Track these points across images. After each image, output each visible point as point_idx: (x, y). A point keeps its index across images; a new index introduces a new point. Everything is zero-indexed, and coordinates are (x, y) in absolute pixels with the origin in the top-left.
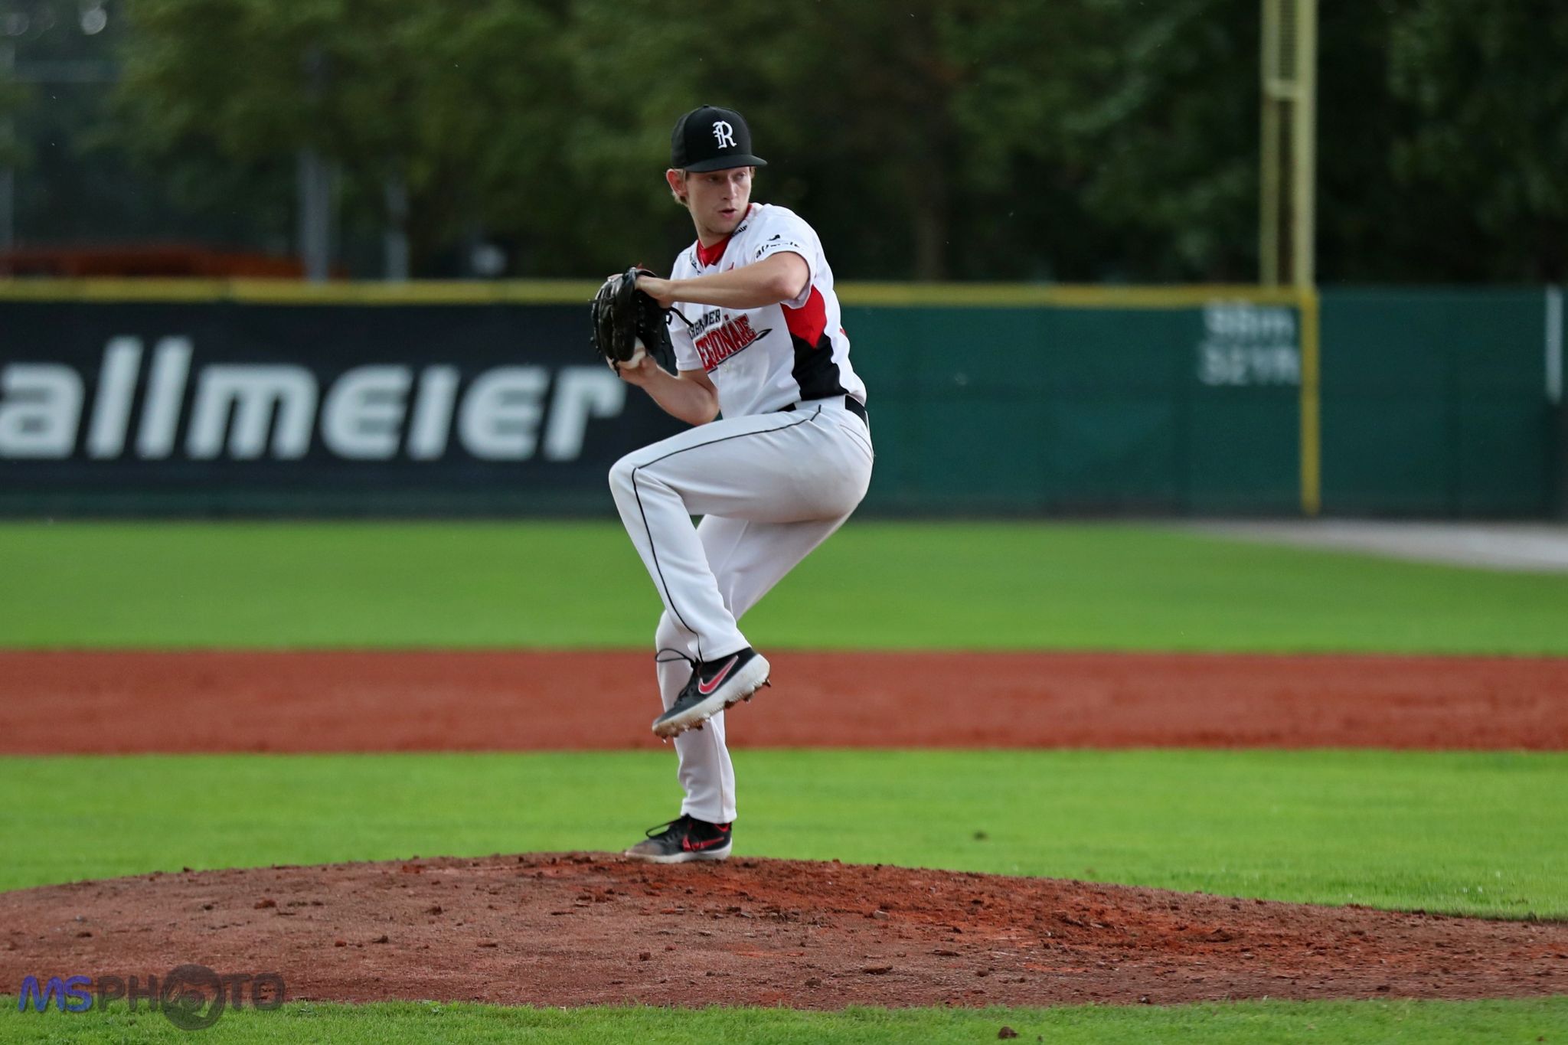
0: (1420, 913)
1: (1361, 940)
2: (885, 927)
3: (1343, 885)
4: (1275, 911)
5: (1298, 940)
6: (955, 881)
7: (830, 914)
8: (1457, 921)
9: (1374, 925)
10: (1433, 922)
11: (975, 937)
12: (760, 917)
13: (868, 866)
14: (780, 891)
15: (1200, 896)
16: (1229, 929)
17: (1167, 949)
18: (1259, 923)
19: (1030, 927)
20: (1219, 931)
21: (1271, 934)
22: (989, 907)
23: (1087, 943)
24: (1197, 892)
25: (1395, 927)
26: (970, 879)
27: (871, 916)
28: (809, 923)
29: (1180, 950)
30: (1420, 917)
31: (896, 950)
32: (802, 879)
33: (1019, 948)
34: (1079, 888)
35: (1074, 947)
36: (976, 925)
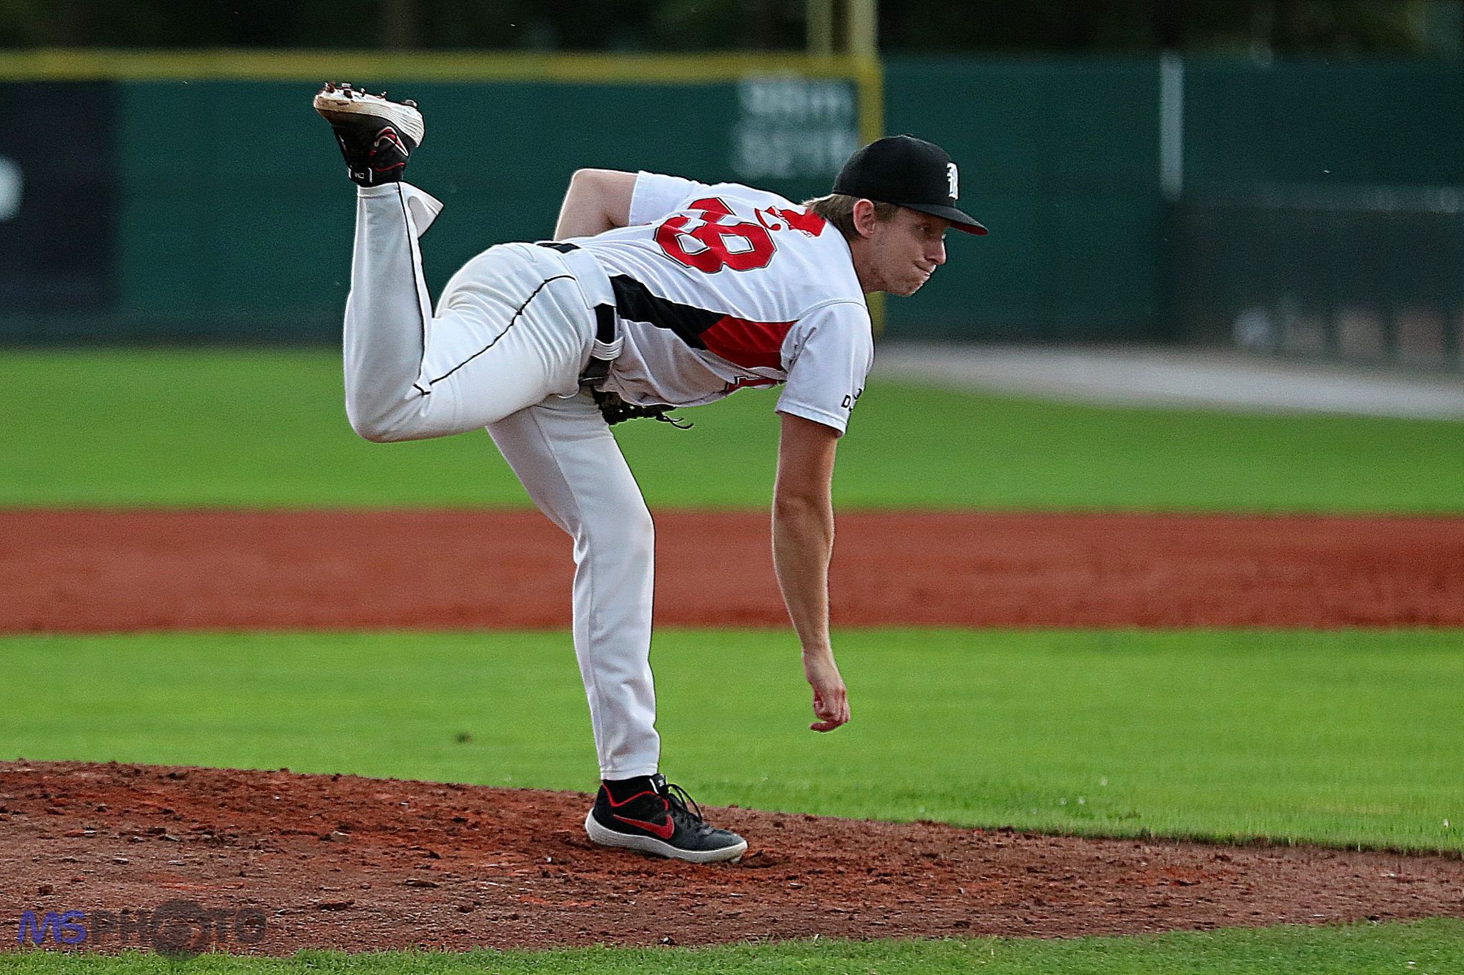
0: (1007, 830)
1: (934, 864)
2: (345, 852)
3: (913, 796)
4: (829, 829)
5: (855, 865)
6: (432, 794)
7: (277, 836)
8: (1053, 840)
9: (950, 846)
10: (1024, 842)
11: (456, 863)
12: (191, 840)
13: (324, 775)
14: (214, 807)
15: (736, 810)
16: (772, 852)
17: (695, 878)
18: (809, 844)
19: (525, 851)
20: (759, 854)
21: (824, 858)
22: (475, 825)
23: (596, 870)
24: (732, 806)
25: (978, 849)
26: (451, 792)
27: (328, 838)
28: (251, 848)
29: (712, 878)
30: (1008, 836)
31: (359, 880)
32: (242, 791)
33: (511, 877)
34: (586, 802)
35: (579, 875)
36: (458, 849)
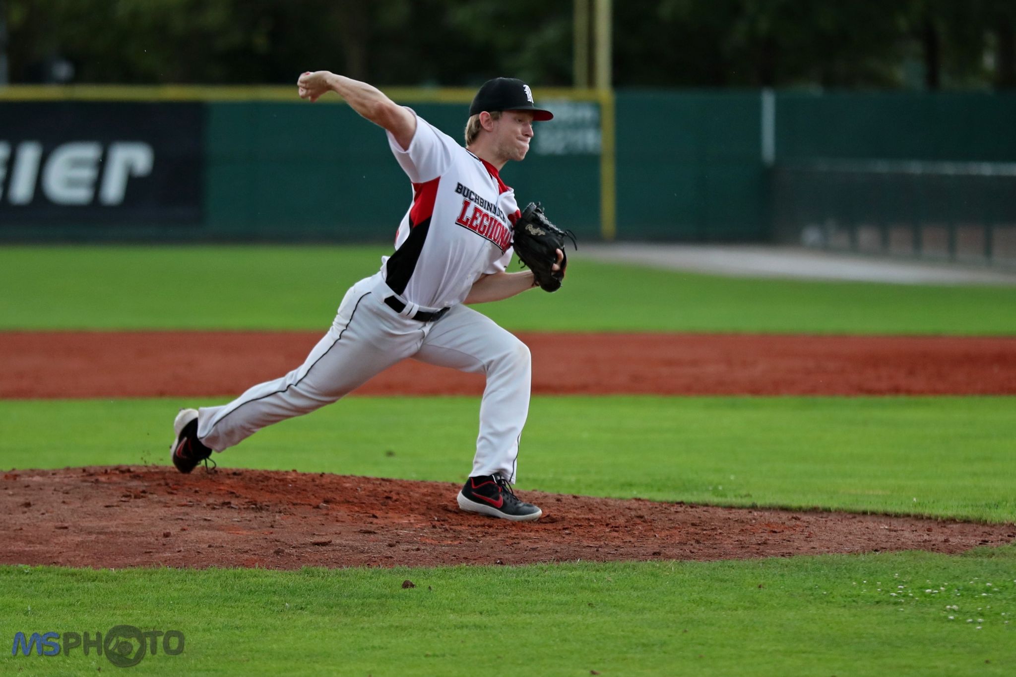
0: (681, 503)
1: (642, 522)
2: (327, 514)
3: (631, 485)
4: (585, 503)
5: (599, 522)
6: (374, 484)
7: (290, 506)
8: (705, 508)
9: (651, 512)
10: (689, 509)
11: (386, 521)
12: (244, 508)
13: (316, 474)
14: (257, 491)
15: (536, 493)
16: (555, 515)
17: (514, 528)
18: (575, 511)
19: (423, 514)
20: (548, 516)
21: (583, 518)
22: (396, 501)
23: (461, 525)
24: (534, 490)
25: (665, 513)
26: (383, 483)
27: (318, 507)
28: (276, 512)
29: (523, 529)
30: (681, 506)
31: (334, 529)
32: (272, 482)
33: (416, 528)
34: (456, 488)
35: (452, 527)
36: (387, 513)
